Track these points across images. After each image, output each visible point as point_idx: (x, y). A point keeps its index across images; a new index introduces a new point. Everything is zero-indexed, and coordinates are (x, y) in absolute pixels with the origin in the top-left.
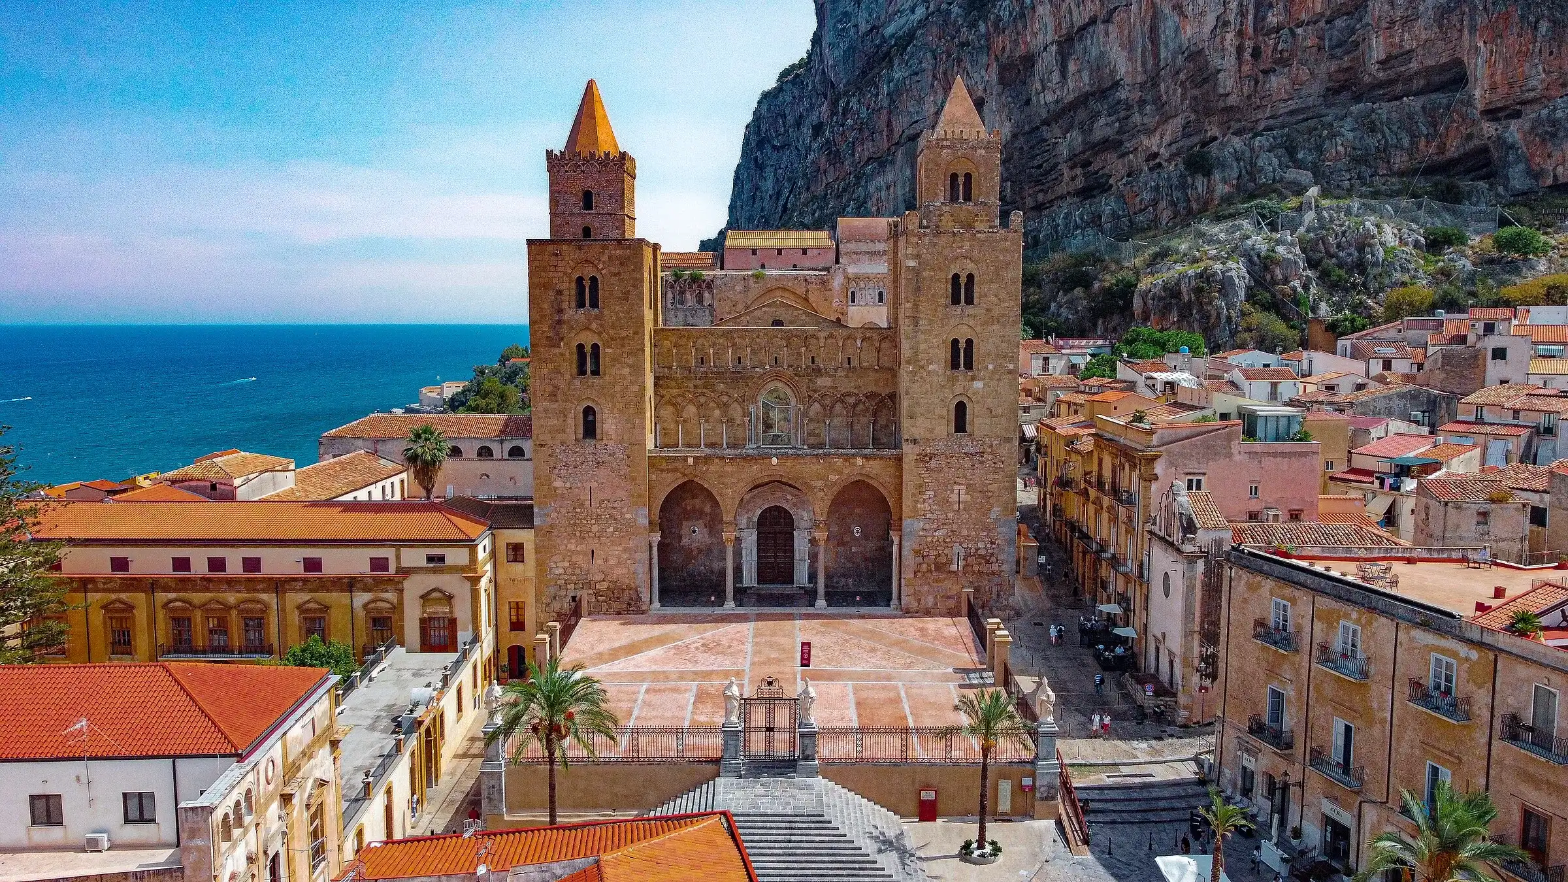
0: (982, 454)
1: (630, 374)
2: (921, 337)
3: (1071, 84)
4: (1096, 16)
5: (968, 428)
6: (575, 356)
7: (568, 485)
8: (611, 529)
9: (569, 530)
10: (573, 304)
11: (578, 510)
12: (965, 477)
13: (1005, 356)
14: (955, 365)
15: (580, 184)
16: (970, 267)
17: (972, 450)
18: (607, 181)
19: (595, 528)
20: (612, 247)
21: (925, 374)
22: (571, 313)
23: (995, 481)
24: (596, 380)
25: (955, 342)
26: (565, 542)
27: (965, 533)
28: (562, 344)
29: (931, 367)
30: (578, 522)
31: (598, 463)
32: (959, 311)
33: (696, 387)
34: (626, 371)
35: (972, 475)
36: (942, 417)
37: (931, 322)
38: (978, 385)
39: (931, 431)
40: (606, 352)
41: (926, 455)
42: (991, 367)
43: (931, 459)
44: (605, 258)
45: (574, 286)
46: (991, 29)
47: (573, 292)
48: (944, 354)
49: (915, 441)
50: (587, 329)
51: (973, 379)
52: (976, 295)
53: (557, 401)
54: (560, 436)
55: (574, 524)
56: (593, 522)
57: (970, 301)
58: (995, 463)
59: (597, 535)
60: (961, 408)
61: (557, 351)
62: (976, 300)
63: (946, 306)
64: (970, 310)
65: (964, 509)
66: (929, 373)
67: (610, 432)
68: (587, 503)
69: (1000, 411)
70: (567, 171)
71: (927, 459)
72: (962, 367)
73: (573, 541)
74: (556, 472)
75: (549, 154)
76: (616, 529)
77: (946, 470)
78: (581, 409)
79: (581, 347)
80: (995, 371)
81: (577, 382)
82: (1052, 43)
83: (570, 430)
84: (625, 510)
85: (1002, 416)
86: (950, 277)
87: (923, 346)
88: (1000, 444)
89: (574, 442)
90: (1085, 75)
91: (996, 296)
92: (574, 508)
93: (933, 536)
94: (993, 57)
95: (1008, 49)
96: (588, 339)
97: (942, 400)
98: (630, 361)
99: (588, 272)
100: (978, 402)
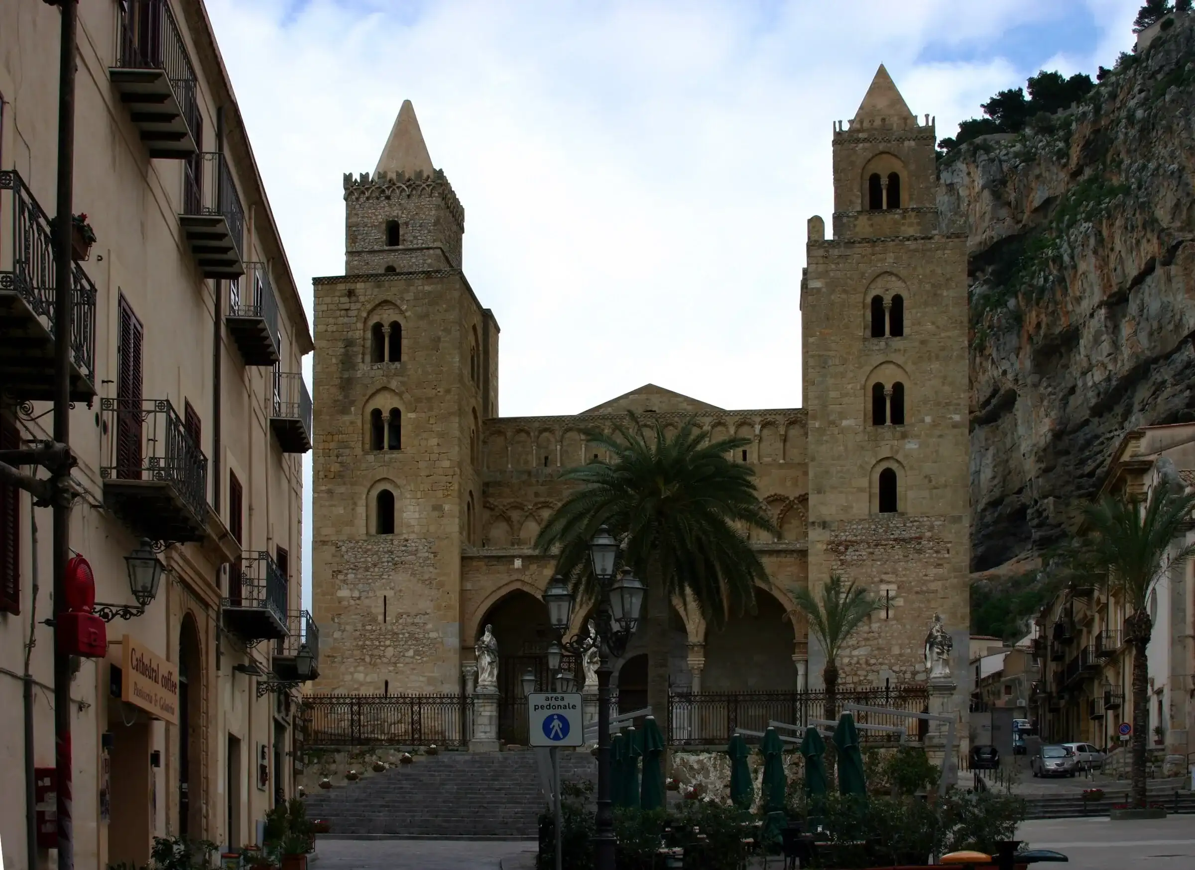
0: (919, 539)
1: (438, 445)
2: (830, 381)
3: (1126, 352)
4: (1153, 259)
5: (900, 506)
6: (368, 426)
7: (356, 594)
8: (411, 653)
9: (357, 653)
10: (368, 358)
11: (369, 627)
12: (895, 572)
13: (947, 404)
14: (878, 419)
15: (383, 212)
16: (896, 287)
17: (906, 535)
18: (418, 207)
19: (390, 652)
20: (420, 282)
21: (836, 432)
22: (365, 368)
23: (938, 578)
24: (395, 455)
25: (878, 388)
26: (352, 670)
27: (896, 651)
28: (353, 409)
29: (845, 423)
30: (368, 643)
31: (395, 564)
32: (883, 344)
33: (537, 495)
34: (434, 441)
35: (905, 569)
36: (861, 490)
37: (844, 361)
38: (911, 445)
39: (846, 509)
40: (407, 417)
41: (840, 544)
42: (928, 419)
43: (846, 549)
44: (409, 296)
45: (369, 335)
46: (1022, 304)
47: (369, 343)
48: (863, 403)
49: (824, 525)
50: (385, 388)
51: (904, 436)
52: (907, 322)
53: (344, 484)
54: (347, 530)
55: (363, 647)
56: (388, 643)
57: (897, 330)
58: (937, 552)
59: (393, 660)
60: (888, 481)
61: (346, 418)
62: (906, 331)
63: (865, 339)
64: (897, 342)
65: (896, 618)
66: (843, 431)
67: (413, 522)
68: (381, 618)
69: (942, 480)
70: (368, 199)
71: (842, 548)
72: (888, 422)
73: (361, 668)
74: (341, 577)
75: (348, 178)
76: (417, 652)
77: (869, 563)
78: (375, 493)
79: (377, 413)
80: (935, 425)
81: (371, 458)
82: (1099, 306)
83: (361, 522)
84: (430, 626)
85: (946, 486)
86: (869, 300)
87: (833, 394)
88: (944, 526)
89: (365, 538)
90: (1143, 337)
91: (933, 323)
92: (363, 626)
93: (851, 657)
94: (1026, 336)
95: (1043, 326)
96: (385, 403)
97: (861, 467)
98: (438, 428)
99: (387, 317)
100: (912, 468)
